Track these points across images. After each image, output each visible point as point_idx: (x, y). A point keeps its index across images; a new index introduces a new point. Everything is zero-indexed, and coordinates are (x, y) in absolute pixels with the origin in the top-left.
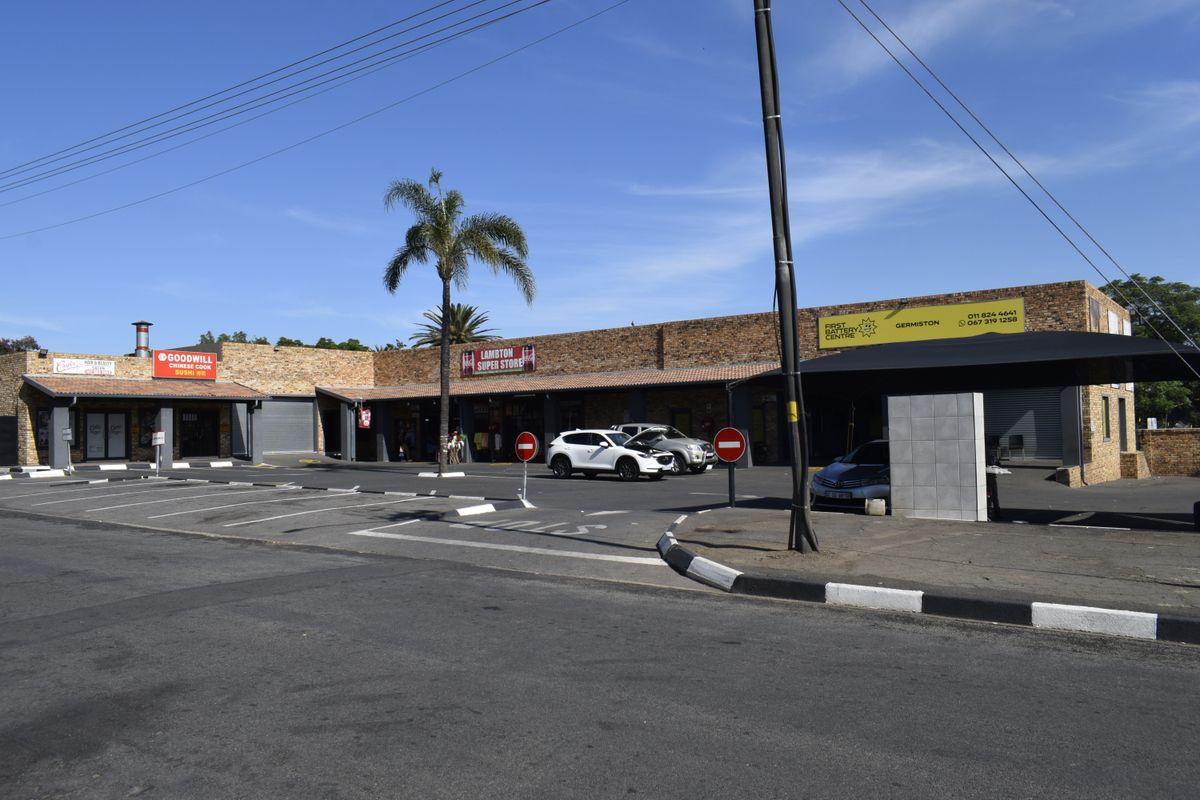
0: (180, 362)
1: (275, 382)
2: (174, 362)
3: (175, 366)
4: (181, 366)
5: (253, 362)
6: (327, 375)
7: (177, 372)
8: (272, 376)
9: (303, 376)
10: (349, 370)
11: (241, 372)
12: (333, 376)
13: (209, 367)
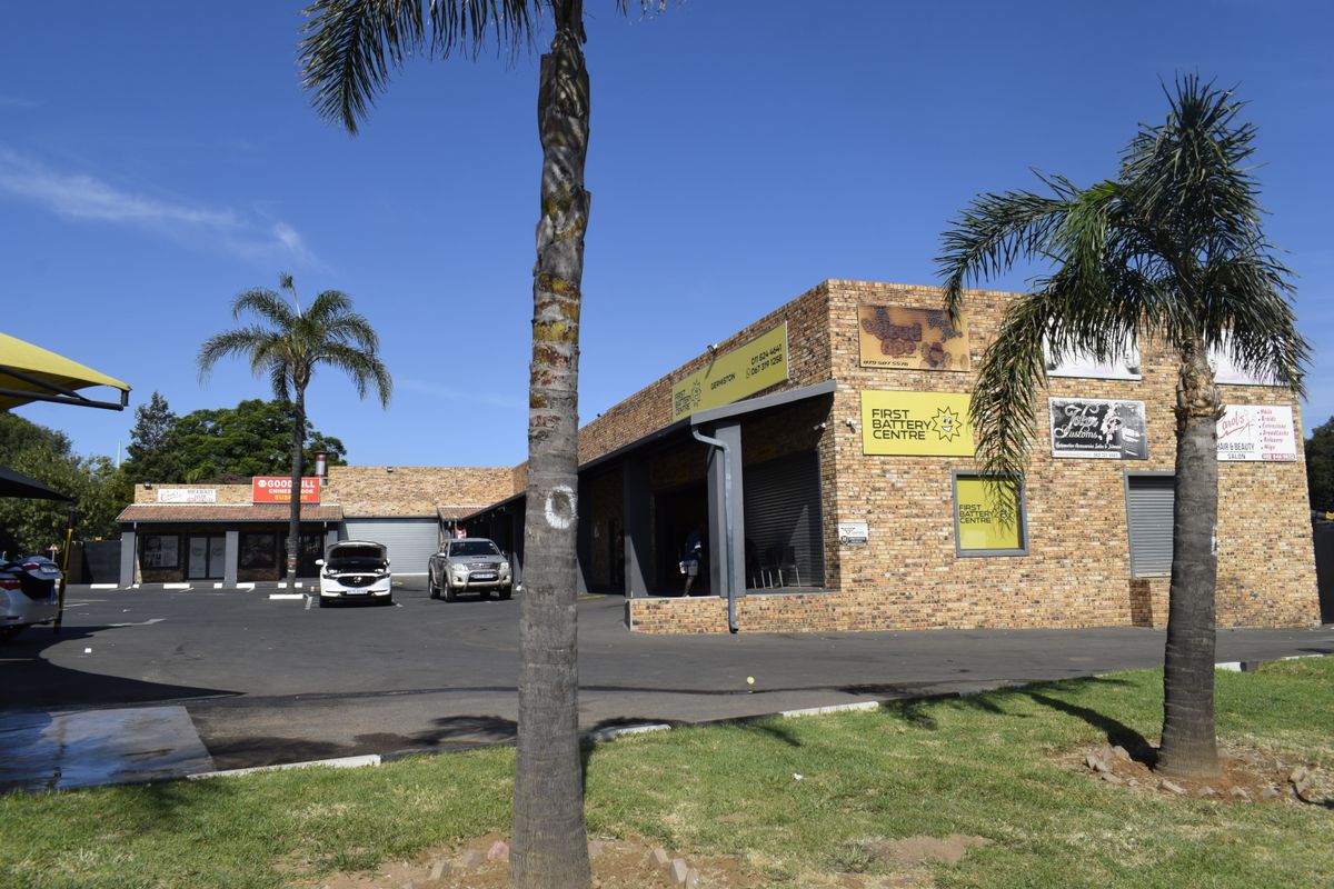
0: (281, 488)
1: (387, 503)
2: (274, 488)
3: (275, 491)
4: (282, 491)
5: (362, 485)
6: (452, 494)
7: (277, 497)
8: (386, 498)
9: (421, 496)
10: (480, 488)
11: (349, 494)
12: (459, 495)
13: (311, 491)
